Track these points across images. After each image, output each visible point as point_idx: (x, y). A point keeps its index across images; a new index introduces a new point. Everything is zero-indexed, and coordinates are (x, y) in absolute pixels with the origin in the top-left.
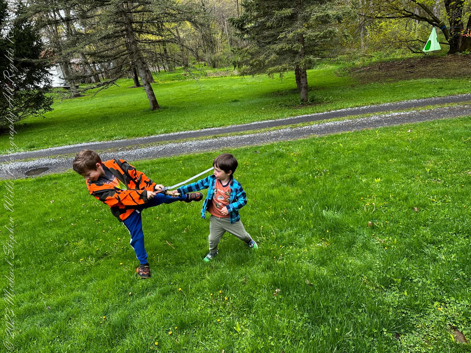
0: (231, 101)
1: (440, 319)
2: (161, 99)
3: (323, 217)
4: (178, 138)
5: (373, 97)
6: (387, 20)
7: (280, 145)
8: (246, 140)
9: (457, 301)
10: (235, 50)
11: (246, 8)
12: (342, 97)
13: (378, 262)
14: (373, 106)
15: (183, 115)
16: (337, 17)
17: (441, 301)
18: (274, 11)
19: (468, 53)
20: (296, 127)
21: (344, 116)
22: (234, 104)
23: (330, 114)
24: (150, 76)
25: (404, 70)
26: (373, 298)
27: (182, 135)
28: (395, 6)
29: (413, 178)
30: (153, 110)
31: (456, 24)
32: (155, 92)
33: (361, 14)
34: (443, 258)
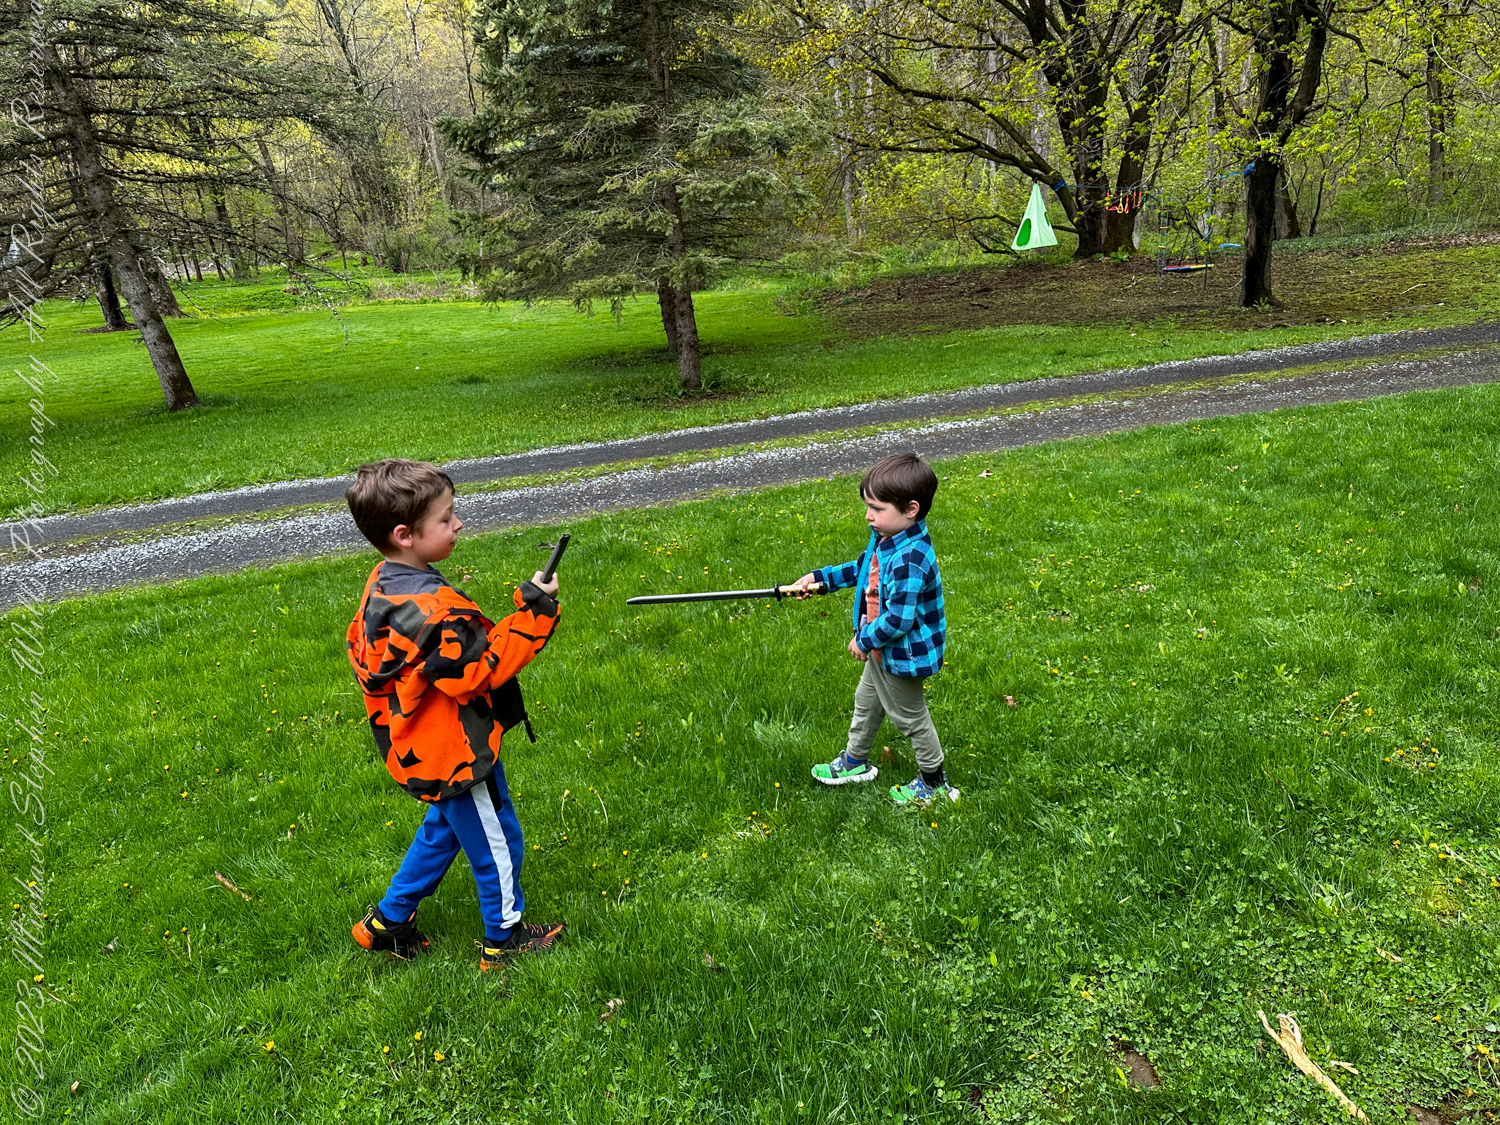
0: (459, 380)
1: (1089, 1023)
2: (203, 373)
3: (754, 744)
4: (266, 504)
5: (883, 377)
6: (912, 155)
7: (621, 521)
8: (510, 507)
9: (1129, 963)
10: (462, 222)
11: (495, 92)
12: (798, 375)
13: (913, 871)
14: (884, 404)
15: (286, 426)
16: (771, 138)
17: (1088, 970)
18: (584, 108)
19: (1125, 257)
20: (669, 465)
21: (806, 434)
22: (467, 391)
23: (768, 426)
24: (163, 292)
25: (964, 300)
26: (904, 988)
27: (281, 492)
28: (932, 119)
29: (997, 610)
30: (173, 409)
31: (1091, 179)
32: (183, 348)
33: (842, 134)
34: (1088, 839)
